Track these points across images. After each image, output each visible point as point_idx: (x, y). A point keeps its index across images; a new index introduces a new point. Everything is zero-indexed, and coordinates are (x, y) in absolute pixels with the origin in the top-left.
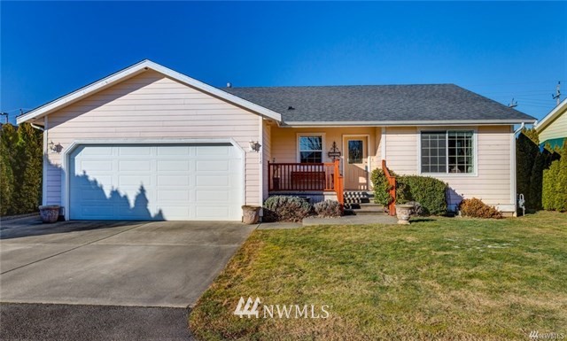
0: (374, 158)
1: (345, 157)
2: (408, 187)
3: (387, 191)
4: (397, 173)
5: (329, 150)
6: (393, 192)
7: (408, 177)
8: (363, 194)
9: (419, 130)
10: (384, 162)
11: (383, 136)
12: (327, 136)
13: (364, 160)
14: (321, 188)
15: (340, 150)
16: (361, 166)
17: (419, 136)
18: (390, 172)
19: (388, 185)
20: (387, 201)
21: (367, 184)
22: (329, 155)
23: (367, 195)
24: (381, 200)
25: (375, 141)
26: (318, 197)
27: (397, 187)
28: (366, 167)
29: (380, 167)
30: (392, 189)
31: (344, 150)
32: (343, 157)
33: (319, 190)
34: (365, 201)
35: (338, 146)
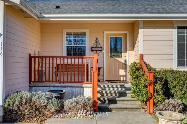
0: (133, 53)
1: (106, 51)
2: (166, 82)
3: (146, 86)
4: (154, 66)
5: (92, 45)
6: (151, 88)
7: (165, 71)
8: (122, 87)
9: (175, 26)
10: (141, 56)
11: (141, 31)
12: (90, 32)
13: (123, 54)
14: (80, 80)
15: (102, 45)
16: (121, 60)
17: (175, 31)
18: (147, 66)
19: (146, 80)
20: (145, 97)
21: (126, 76)
22: (92, 49)
23: (125, 88)
24: (138, 95)
25: (133, 37)
26: (76, 89)
27: (155, 83)
28: (125, 61)
29: (138, 61)
30: (150, 85)
31: (106, 45)
32: (105, 51)
33: (78, 82)
34: (122, 94)
35: (100, 41)
